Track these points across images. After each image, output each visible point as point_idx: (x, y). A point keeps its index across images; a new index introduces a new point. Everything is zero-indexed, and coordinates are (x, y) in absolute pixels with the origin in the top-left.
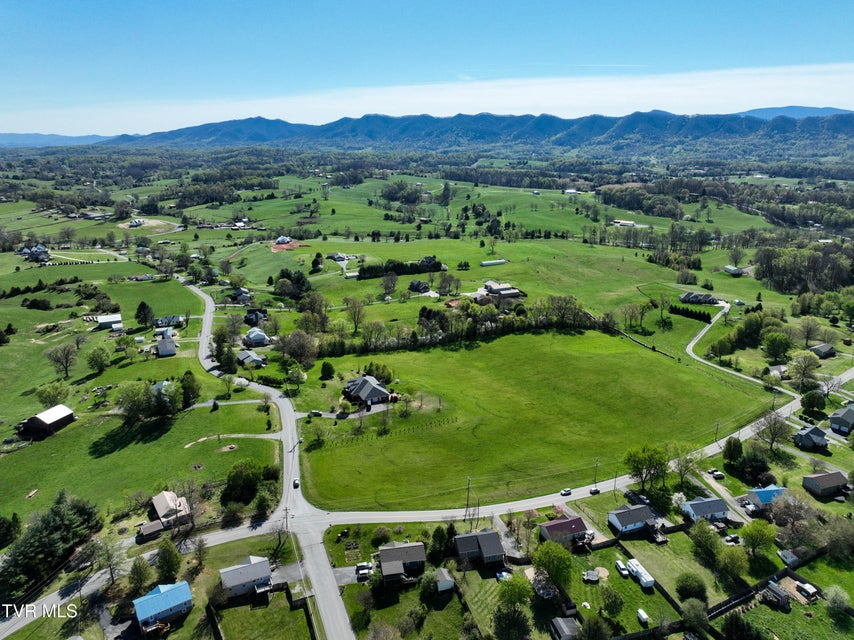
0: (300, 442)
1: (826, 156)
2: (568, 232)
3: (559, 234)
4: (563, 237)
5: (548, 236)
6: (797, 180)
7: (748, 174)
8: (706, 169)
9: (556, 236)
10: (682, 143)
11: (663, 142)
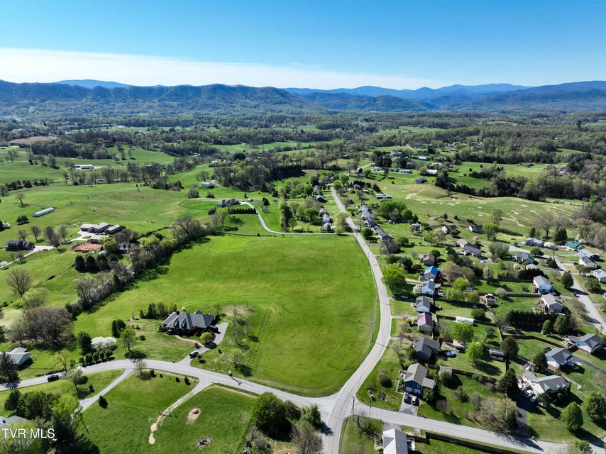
0: (231, 375)
1: (138, 113)
2: (47, 179)
3: (38, 182)
4: (43, 184)
5: (28, 185)
6: (146, 128)
7: (111, 126)
8: (76, 123)
9: (36, 184)
10: (34, 105)
11: (16, 104)
